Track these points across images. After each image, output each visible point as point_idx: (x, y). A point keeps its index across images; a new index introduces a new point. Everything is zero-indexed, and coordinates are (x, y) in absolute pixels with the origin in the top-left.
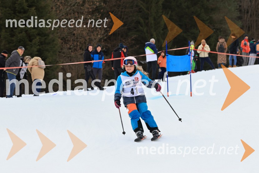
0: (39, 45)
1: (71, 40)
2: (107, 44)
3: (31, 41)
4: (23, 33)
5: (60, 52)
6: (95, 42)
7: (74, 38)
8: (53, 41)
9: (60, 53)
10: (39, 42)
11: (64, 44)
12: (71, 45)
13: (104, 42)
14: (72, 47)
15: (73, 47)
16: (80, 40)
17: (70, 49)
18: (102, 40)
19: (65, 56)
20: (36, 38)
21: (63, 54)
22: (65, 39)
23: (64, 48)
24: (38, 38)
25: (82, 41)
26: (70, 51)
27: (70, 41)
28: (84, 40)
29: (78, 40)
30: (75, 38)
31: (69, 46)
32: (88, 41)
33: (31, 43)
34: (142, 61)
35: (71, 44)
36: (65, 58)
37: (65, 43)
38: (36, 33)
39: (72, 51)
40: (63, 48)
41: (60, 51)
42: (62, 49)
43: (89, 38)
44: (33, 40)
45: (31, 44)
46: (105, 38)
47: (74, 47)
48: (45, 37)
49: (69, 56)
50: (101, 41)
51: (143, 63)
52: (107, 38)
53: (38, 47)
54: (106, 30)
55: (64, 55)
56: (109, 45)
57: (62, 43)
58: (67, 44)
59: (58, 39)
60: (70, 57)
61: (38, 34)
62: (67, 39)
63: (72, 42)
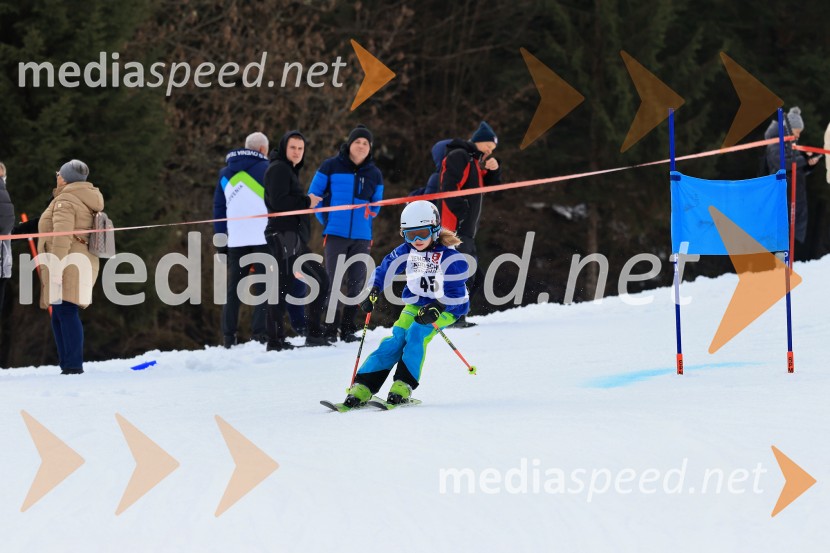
0: (70, 133)
1: (226, 108)
2: (395, 129)
3: (33, 113)
5: (172, 167)
6: (339, 118)
7: (241, 99)
8: (142, 112)
9: (173, 172)
10: (71, 120)
11: (193, 128)
12: (226, 133)
13: (380, 115)
14: (229, 140)
16: (270, 107)
18: (374, 110)
19: (196, 185)
21: (185, 177)
22: (196, 103)
23: (193, 145)
25: (279, 113)
27: (220, 113)
28: (287, 110)
29: (260, 106)
30: (246, 97)
31: (215, 137)
32: (305, 110)
33: (32, 123)
34: (564, 204)
35: (223, 128)
36: (197, 191)
37: (196, 123)
40: (189, 149)
41: (174, 159)
42: (181, 151)
43: (311, 100)
44: (45, 111)
45: (34, 130)
46: (388, 96)
50: (370, 111)
51: (568, 215)
52: (396, 98)
54: (391, 58)
55: (192, 182)
56: (404, 132)
57: (183, 124)
58: (206, 130)
59: (164, 104)
62: (204, 105)
63: (229, 119)
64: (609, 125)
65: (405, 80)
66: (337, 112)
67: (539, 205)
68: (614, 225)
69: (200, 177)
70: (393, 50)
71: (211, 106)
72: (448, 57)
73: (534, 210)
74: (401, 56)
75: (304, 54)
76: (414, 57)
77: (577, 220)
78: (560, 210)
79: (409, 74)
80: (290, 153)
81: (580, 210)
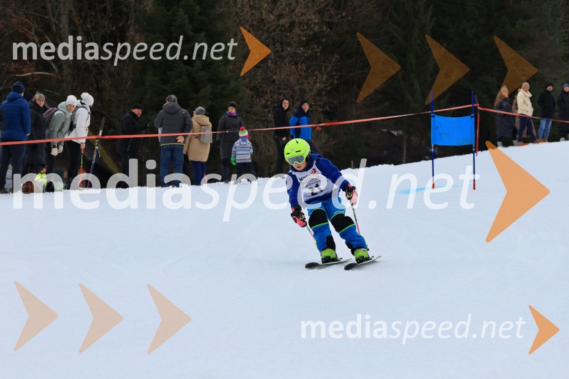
0: (211, 99)
1: (269, 91)
2: (331, 100)
3: (197, 91)
4: (184, 77)
5: (248, 112)
6: (310, 96)
7: (274, 88)
8: (237, 92)
9: (248, 115)
10: (211, 94)
11: (256, 98)
12: (268, 100)
13: (326, 95)
14: (269, 103)
15: (271, 104)
16: (285, 91)
17: (266, 107)
18: (324, 93)
19: (257, 120)
20: (205, 87)
21: (253, 116)
22: (257, 89)
23: (256, 105)
24: (209, 86)
25: (288, 94)
26: (267, 110)
27: (266, 93)
28: (291, 92)
29: (281, 91)
30: (276, 87)
31: (264, 102)
32: (298, 93)
33: (196, 95)
34: (394, 130)
35: (267, 99)
36: (257, 122)
37: (257, 96)
38: (207, 78)
39: (269, 112)
40: (254, 106)
41: (249, 109)
42: (251, 107)
43: (300, 89)
44: (201, 91)
45: (197, 97)
46: (329, 88)
47: (274, 103)
48: (223, 86)
49: (263, 119)
50: (322, 93)
51: (396, 134)
52: (332, 89)
53: (210, 103)
54: (330, 74)
55: (255, 118)
56: (335, 101)
57: (252, 97)
58: (261, 99)
59: (245, 89)
60: (266, 120)
61: (210, 80)
62: (261, 90)
63: (269, 95)
64: (411, 100)
65: (336, 82)
66: (310, 93)
67: (385, 130)
68: (413, 138)
69: (258, 117)
70: (331, 71)
71: (263, 91)
72: (352, 74)
73: (383, 132)
74: (334, 73)
75: (298, 71)
76: (339, 74)
77: (399, 136)
78: (393, 132)
79: (337, 80)
80: (283, 105)
81: (400, 132)
